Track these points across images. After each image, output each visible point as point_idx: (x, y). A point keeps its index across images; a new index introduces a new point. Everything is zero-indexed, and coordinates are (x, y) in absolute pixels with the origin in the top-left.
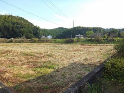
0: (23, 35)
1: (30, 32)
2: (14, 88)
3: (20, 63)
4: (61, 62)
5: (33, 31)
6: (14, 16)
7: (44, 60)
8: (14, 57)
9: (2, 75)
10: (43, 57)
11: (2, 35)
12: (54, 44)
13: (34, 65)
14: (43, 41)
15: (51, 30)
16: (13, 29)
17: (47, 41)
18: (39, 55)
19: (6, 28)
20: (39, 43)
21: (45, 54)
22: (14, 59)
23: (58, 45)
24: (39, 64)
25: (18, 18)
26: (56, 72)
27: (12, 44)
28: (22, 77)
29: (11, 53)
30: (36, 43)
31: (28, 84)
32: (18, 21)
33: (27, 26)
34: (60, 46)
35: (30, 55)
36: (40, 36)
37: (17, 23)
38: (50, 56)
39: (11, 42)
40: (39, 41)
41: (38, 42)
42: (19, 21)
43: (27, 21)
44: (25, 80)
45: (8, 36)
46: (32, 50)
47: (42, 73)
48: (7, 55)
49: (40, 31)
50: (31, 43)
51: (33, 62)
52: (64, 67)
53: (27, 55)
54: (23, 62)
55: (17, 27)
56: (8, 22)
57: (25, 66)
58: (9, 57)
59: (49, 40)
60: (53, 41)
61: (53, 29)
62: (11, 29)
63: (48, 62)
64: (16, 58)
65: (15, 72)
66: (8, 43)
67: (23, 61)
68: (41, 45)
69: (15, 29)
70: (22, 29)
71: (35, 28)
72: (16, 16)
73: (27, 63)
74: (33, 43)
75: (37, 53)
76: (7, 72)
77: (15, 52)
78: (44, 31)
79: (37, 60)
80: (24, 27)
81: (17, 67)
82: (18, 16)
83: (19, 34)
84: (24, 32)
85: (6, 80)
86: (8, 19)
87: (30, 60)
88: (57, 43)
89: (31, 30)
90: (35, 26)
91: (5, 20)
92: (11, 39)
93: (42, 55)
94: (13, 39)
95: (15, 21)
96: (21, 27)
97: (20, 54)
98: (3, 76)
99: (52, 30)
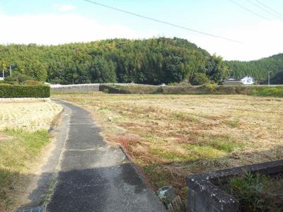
0: (183, 78)
1: (200, 71)
2: (145, 168)
3: (165, 132)
4: (255, 141)
5: (207, 67)
6: (167, 39)
7: (215, 131)
8: (158, 121)
9: (131, 146)
10: (216, 125)
11: (146, 79)
12: (257, 98)
13: (190, 140)
14: (228, 91)
15: (251, 62)
16: (165, 65)
17: (239, 90)
18: (207, 122)
19: (153, 64)
20: (217, 94)
21: (222, 120)
22: (157, 124)
23: (267, 100)
24: (200, 139)
25: (175, 41)
26: (231, 157)
27: (161, 96)
28: (161, 155)
29: (155, 114)
30: (212, 96)
31: (168, 167)
32: (174, 48)
33: (194, 57)
34: (270, 102)
35: (189, 120)
36: (224, 79)
37: (174, 52)
38: (233, 126)
39: (160, 91)
40: (218, 89)
41: (217, 92)
42: (177, 48)
43: (193, 46)
44: (165, 160)
45: (155, 80)
46: (197, 110)
47: (199, 155)
48: (148, 116)
49: (222, 67)
50: (199, 94)
51: (190, 132)
52: (256, 153)
53: (183, 119)
54: (172, 131)
55: (173, 62)
56: (156, 52)
57: (173, 138)
58: (151, 120)
59: (243, 89)
60: (255, 91)
61: (259, 61)
62: (161, 66)
63: (222, 136)
64: (162, 123)
65: (153, 147)
66: (154, 93)
67: (171, 129)
68: (220, 101)
69: (168, 65)
70: (183, 64)
71: (210, 60)
72: (172, 38)
73: (178, 134)
74: (203, 96)
75: (206, 117)
76: (140, 144)
77: (164, 111)
78: (235, 66)
79: (199, 131)
80: (188, 60)
81: (158, 138)
82: (175, 38)
83: (176, 74)
84: (187, 71)
85: (137, 155)
86: (156, 46)
87: (187, 129)
88: (265, 95)
89: (203, 66)
90: (212, 55)
91: (151, 49)
92: (159, 86)
93: (214, 122)
94: (164, 85)
95: (169, 48)
96: (181, 61)
97: (170, 117)
98: (134, 149)
99: (256, 63)
